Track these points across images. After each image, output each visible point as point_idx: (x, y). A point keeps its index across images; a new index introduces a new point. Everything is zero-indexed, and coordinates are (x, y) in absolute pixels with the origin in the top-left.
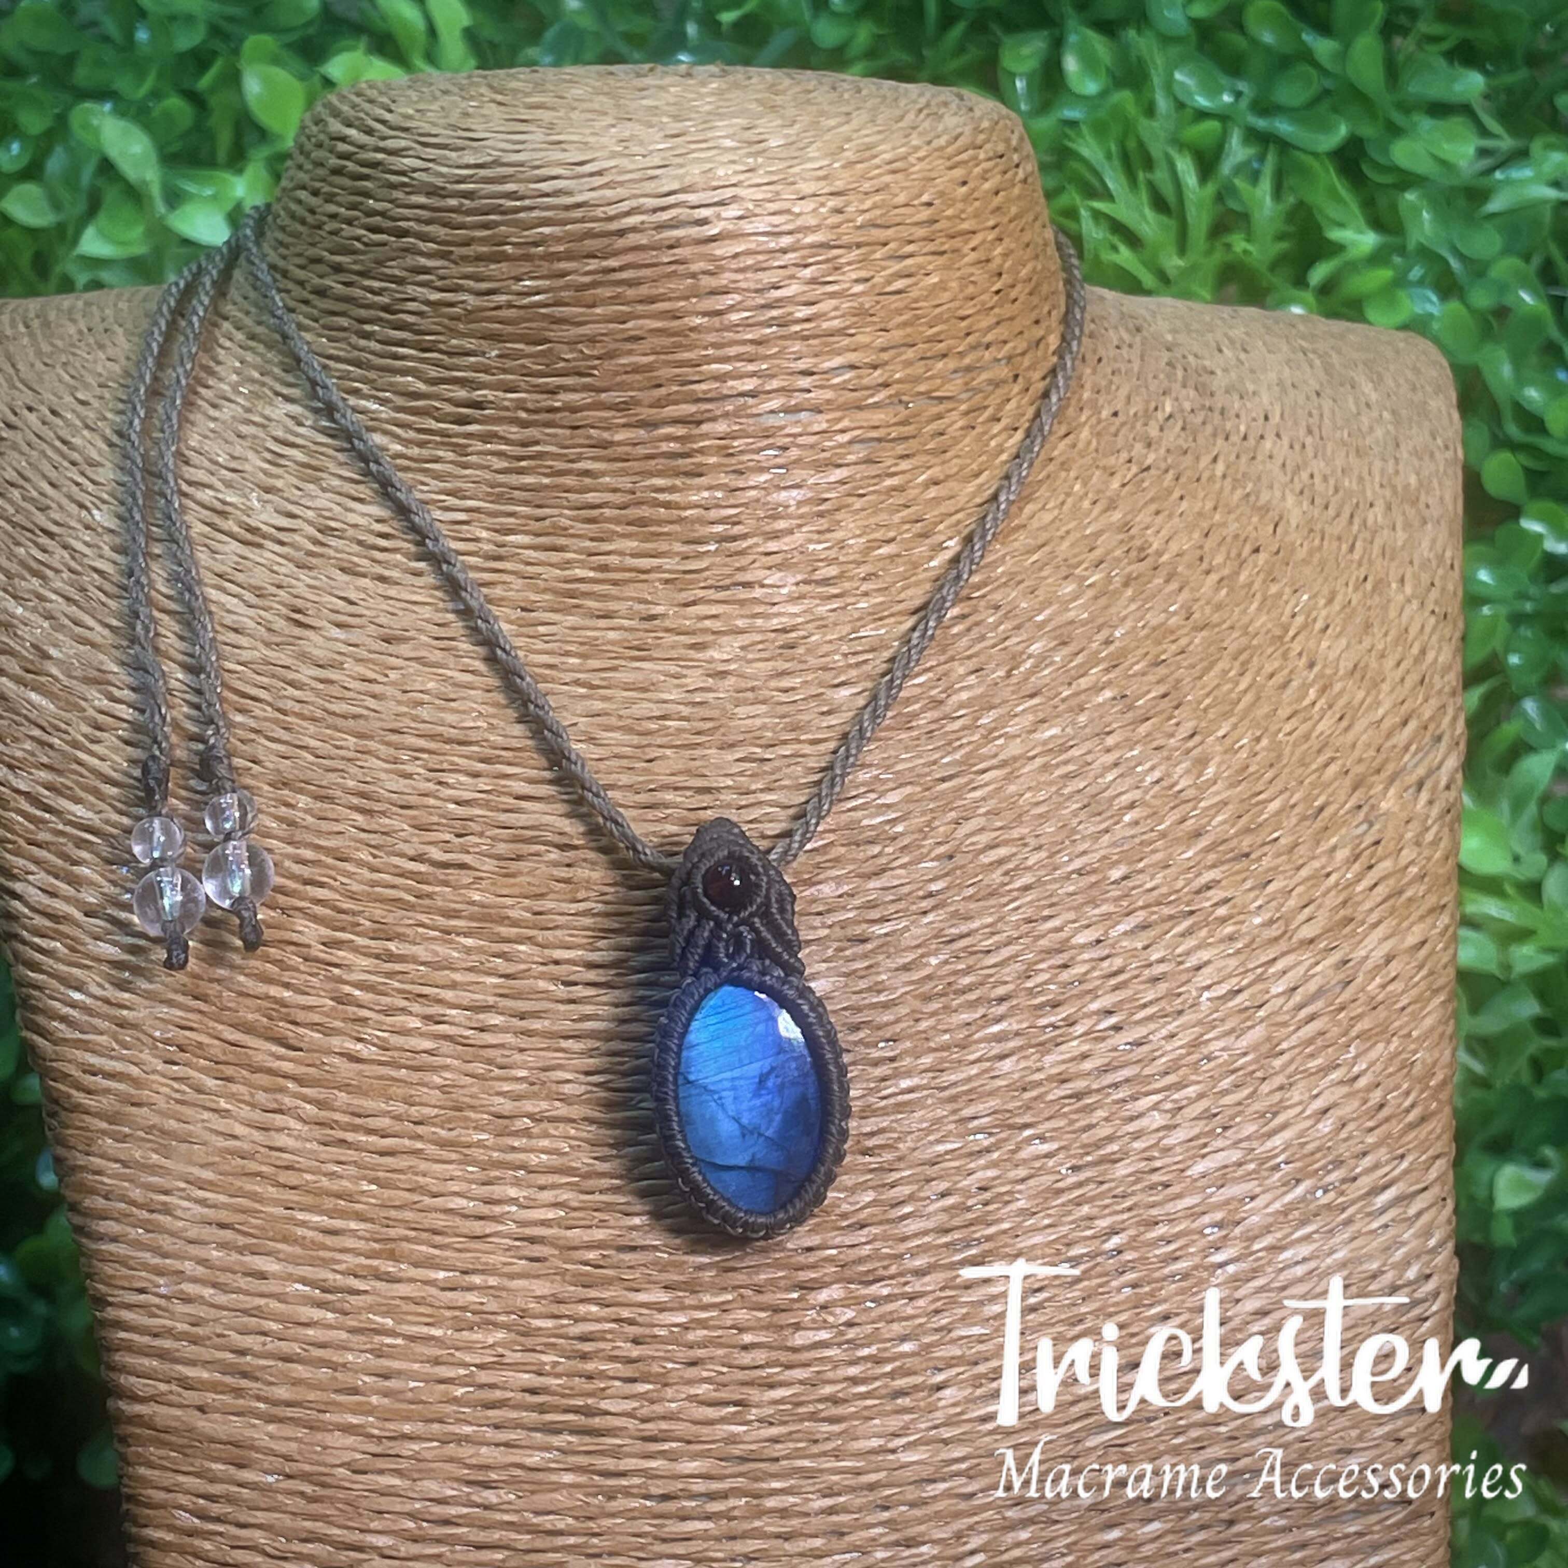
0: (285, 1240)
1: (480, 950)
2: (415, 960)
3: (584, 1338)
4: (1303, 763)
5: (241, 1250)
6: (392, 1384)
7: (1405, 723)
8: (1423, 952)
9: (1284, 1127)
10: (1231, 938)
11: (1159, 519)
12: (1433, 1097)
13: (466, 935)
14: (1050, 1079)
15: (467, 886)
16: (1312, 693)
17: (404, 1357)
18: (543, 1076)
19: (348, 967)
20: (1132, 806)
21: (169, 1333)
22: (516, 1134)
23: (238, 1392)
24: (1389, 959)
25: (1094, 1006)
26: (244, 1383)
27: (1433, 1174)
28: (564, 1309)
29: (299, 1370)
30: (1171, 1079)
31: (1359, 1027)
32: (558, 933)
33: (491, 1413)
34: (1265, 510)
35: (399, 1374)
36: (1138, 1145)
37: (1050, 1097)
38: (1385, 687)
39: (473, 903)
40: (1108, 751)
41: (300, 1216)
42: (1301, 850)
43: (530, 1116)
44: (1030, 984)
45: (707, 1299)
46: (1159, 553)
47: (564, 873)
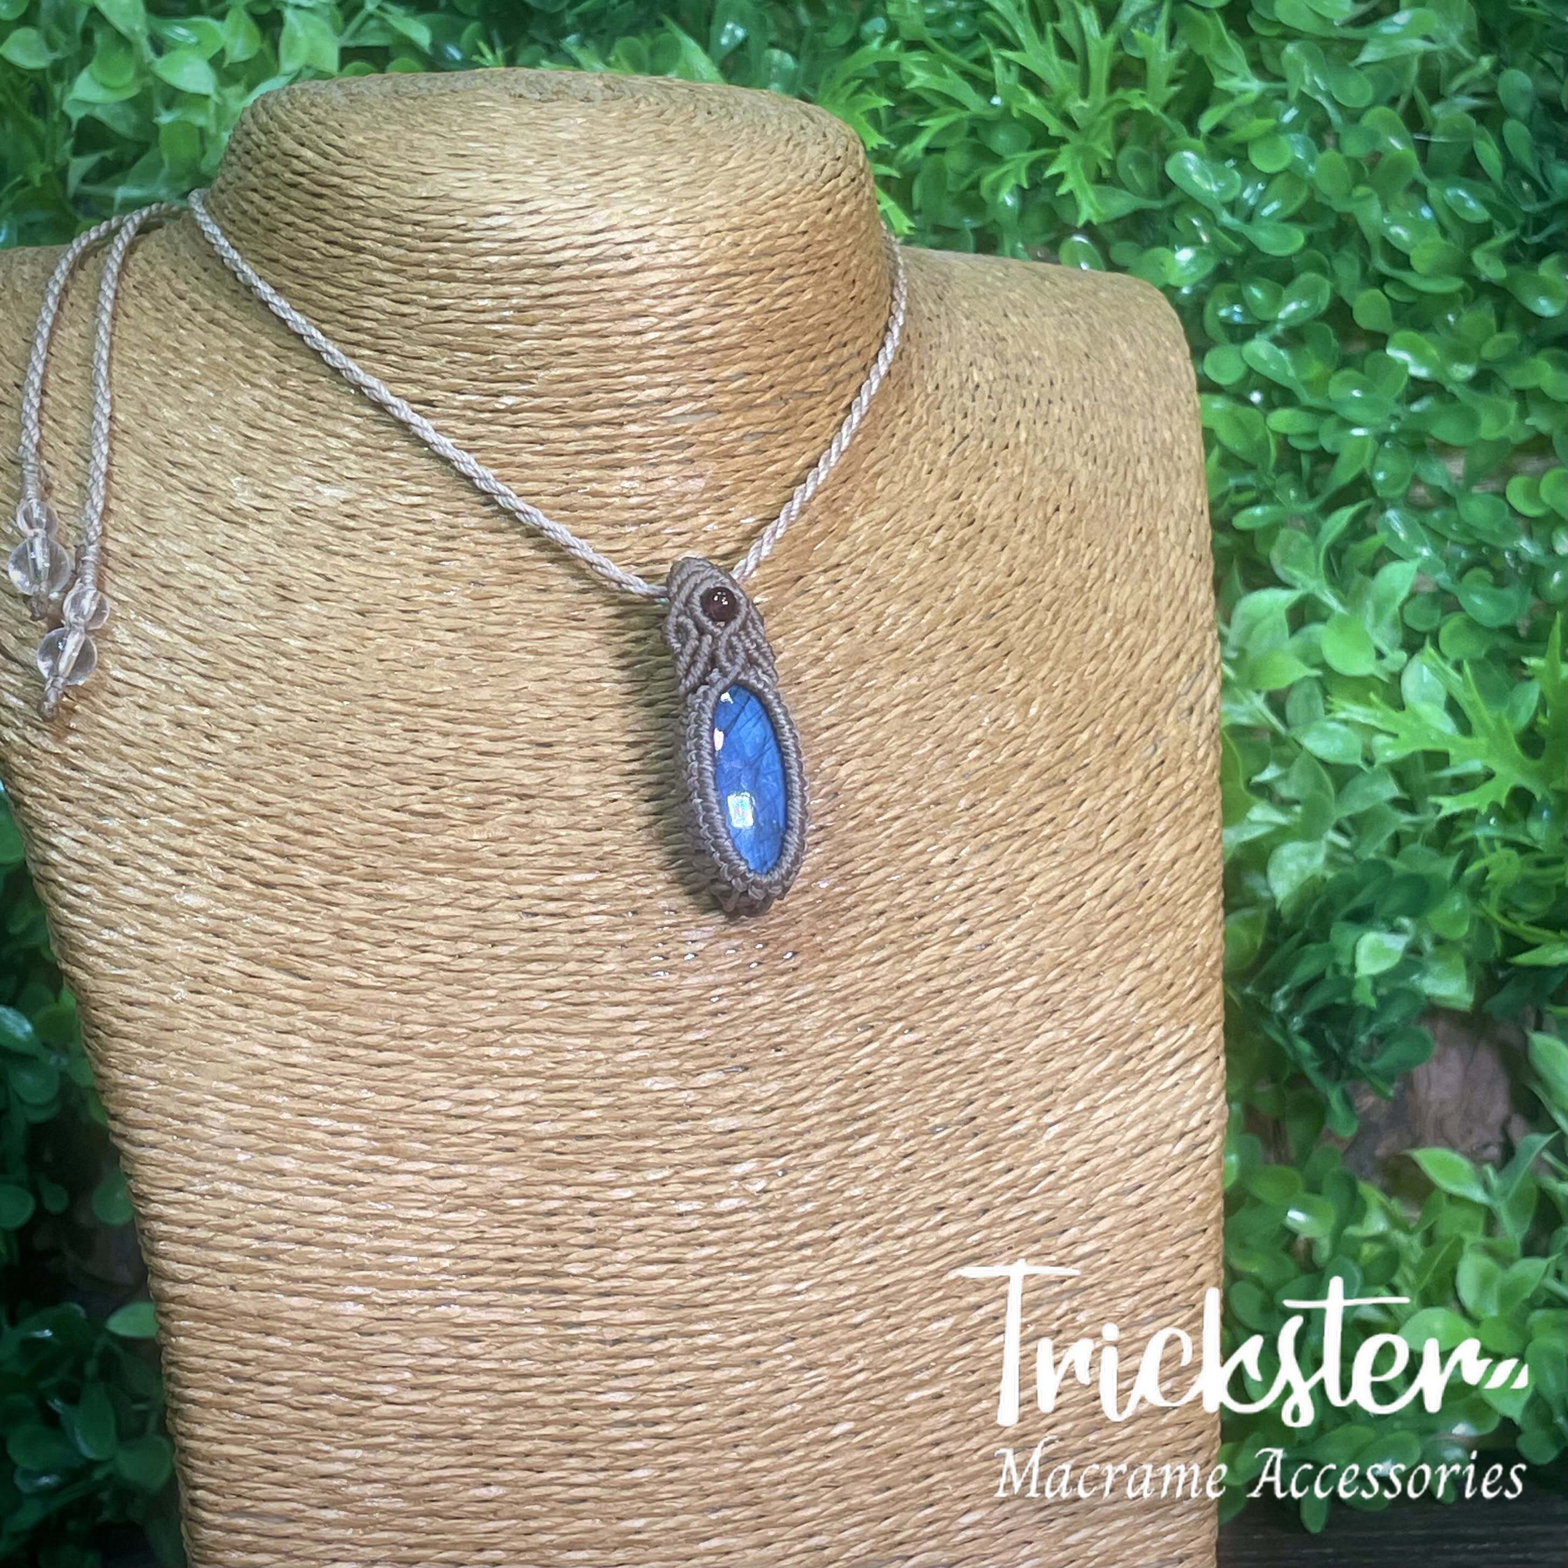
0: (301, 1142)
1: (456, 888)
2: (401, 898)
3: (551, 1213)
4: (1103, 697)
5: (261, 1152)
6: (391, 1260)
7: (1177, 656)
8: (1199, 854)
9: (1098, 1008)
10: (1055, 852)
11: (982, 485)
12: (1210, 974)
13: (441, 874)
14: (918, 979)
15: (441, 833)
16: (1108, 636)
17: (401, 1236)
18: (512, 994)
19: (345, 907)
20: (976, 743)
21: (202, 1224)
22: (490, 1044)
23: (261, 1271)
24: (1174, 862)
25: (950, 917)
26: (270, 1265)
27: (1210, 1038)
28: (533, 1190)
29: (316, 1252)
30: (1011, 974)
31: (1153, 921)
32: (523, 872)
33: (474, 1280)
34: (1061, 471)
35: (398, 1251)
36: (985, 1030)
37: (918, 994)
38: (1161, 625)
39: (448, 847)
40: (954, 696)
41: (314, 1121)
42: (1108, 773)
43: (501, 1029)
44: (901, 899)
45: (651, 1176)
46: (984, 518)
47: (522, 819)
